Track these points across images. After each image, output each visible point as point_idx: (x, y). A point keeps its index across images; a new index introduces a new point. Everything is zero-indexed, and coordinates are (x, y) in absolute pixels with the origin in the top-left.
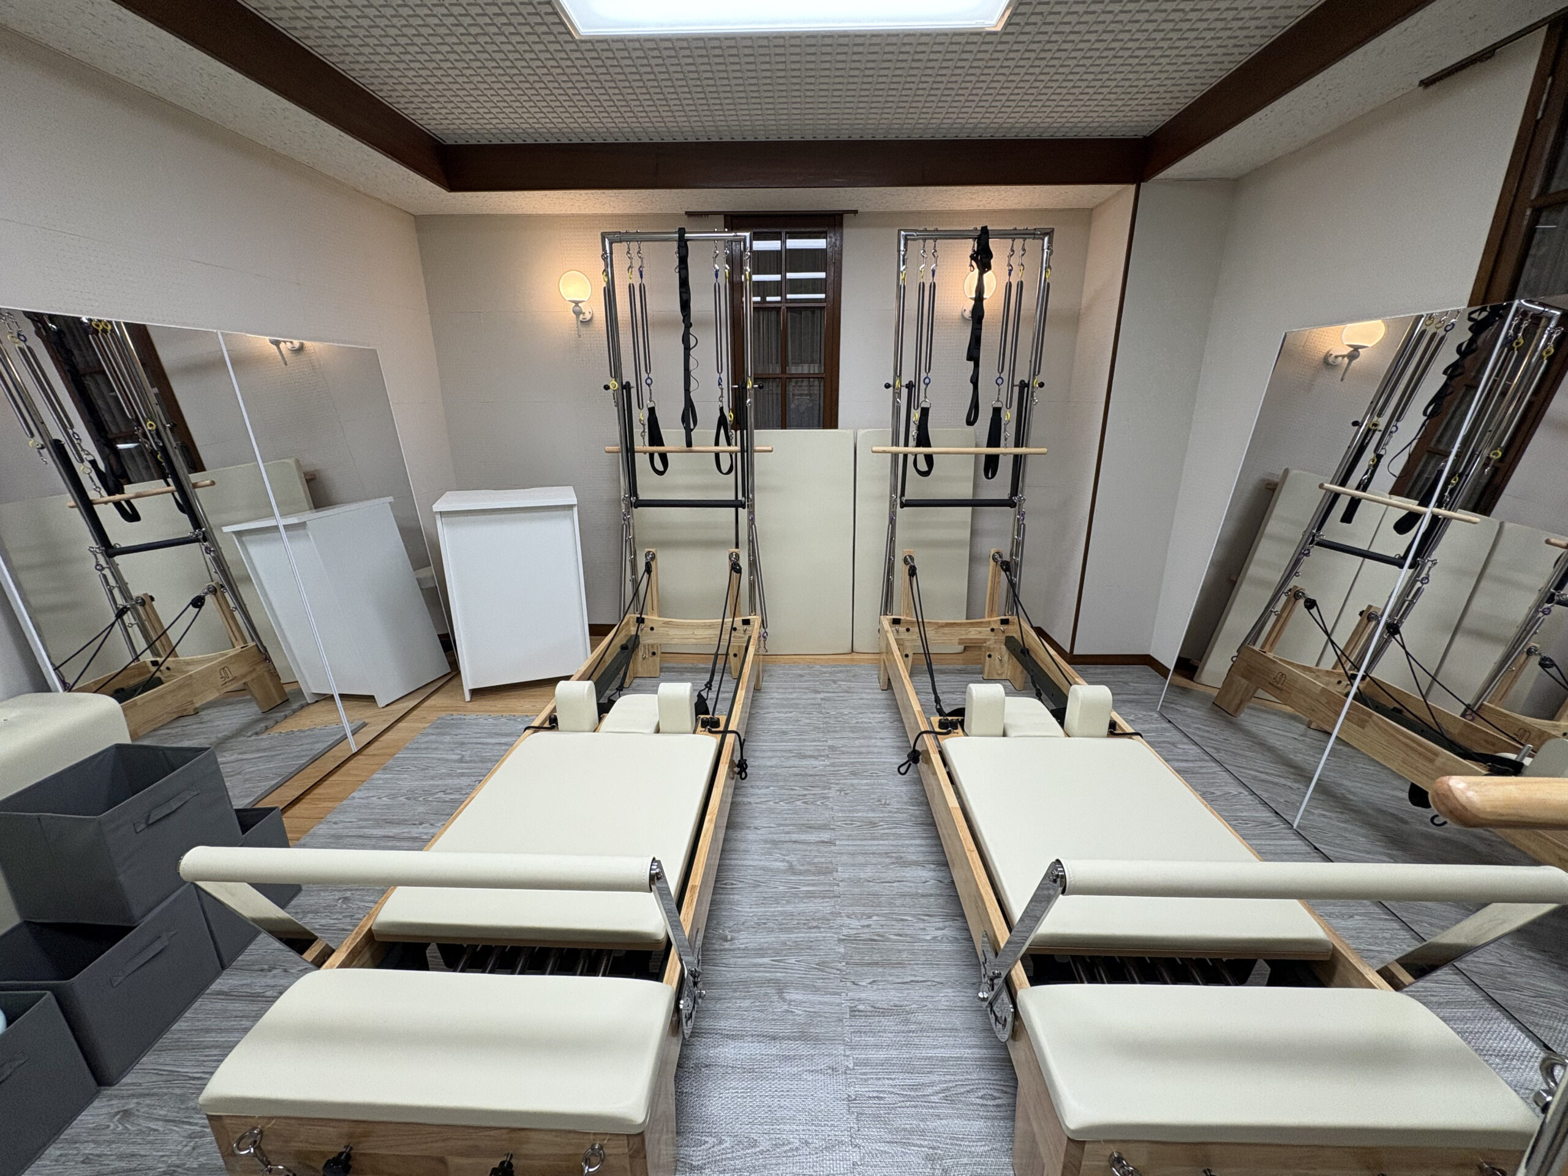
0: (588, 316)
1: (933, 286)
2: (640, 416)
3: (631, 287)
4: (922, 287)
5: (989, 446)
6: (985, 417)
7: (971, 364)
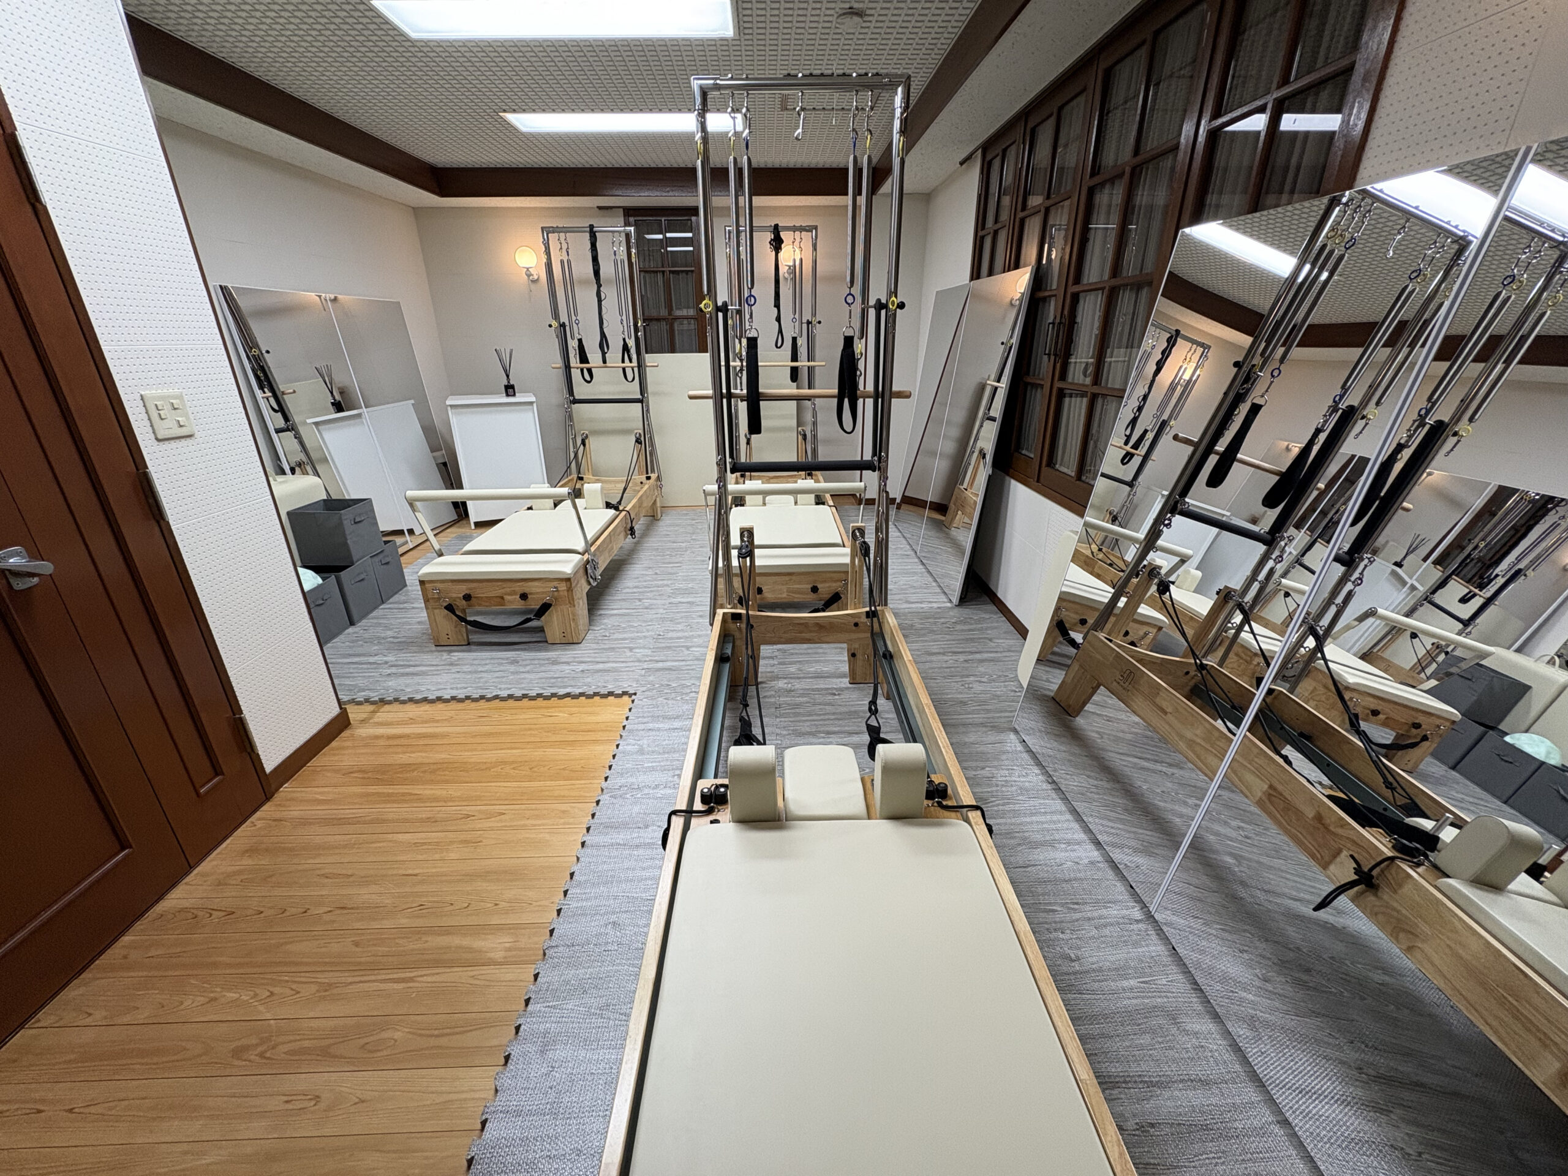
0: (536, 277)
2: (573, 344)
3: (562, 262)
5: (792, 361)
6: (788, 343)
7: (776, 309)
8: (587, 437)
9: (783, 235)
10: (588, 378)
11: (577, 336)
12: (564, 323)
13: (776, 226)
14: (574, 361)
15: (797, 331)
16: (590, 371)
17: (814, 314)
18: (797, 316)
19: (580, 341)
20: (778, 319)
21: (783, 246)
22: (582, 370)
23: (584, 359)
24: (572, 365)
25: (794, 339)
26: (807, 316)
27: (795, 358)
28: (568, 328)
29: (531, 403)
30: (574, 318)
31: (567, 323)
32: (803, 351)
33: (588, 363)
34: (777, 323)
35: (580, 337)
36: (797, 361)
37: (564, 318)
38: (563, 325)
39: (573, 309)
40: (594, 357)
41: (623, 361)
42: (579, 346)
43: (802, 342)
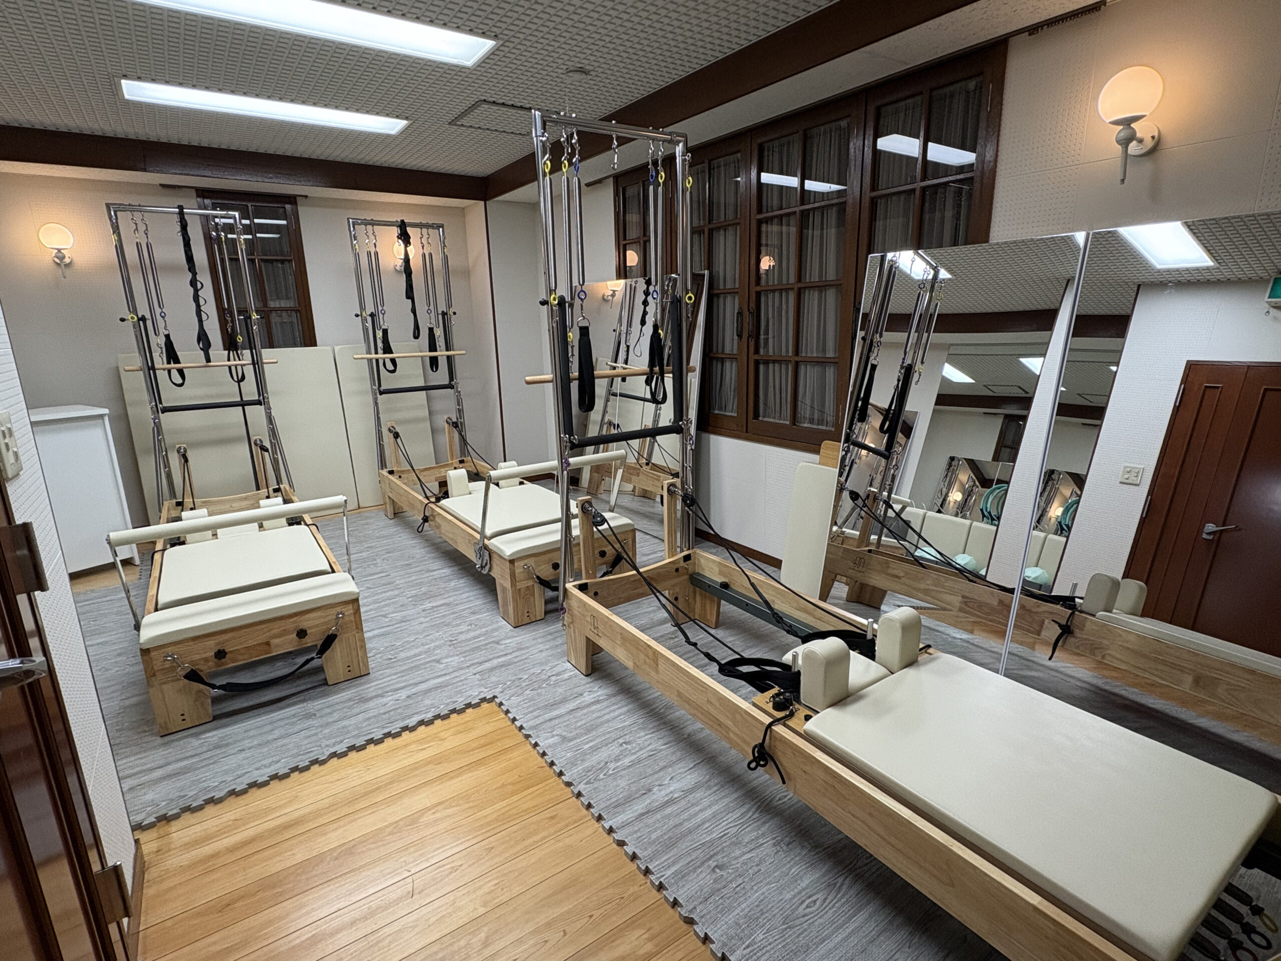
0: (67, 260)
1: (376, 254)
2: (157, 341)
3: (138, 245)
4: (369, 254)
5: (430, 351)
6: (424, 333)
7: (410, 301)
8: (185, 451)
9: (409, 230)
10: (179, 381)
11: (163, 332)
12: (143, 316)
13: (402, 221)
14: (160, 361)
15: (433, 321)
16: (181, 372)
17: (449, 306)
18: (432, 308)
19: (168, 337)
20: (414, 311)
21: (411, 240)
22: (169, 371)
23: (172, 356)
24: (156, 366)
25: (431, 330)
26: (442, 307)
27: (433, 347)
28: (149, 324)
29: (101, 416)
30: (158, 311)
31: (148, 316)
32: (440, 342)
33: (179, 363)
34: (412, 315)
35: (166, 332)
36: (436, 351)
37: (143, 310)
38: (143, 319)
39: (156, 298)
40: (190, 354)
41: (229, 360)
42: (166, 344)
43: (439, 333)
